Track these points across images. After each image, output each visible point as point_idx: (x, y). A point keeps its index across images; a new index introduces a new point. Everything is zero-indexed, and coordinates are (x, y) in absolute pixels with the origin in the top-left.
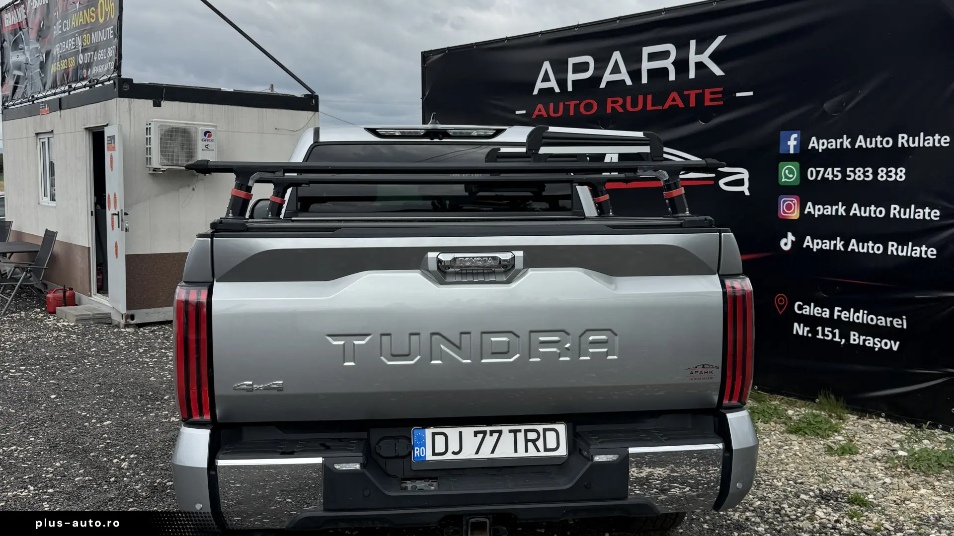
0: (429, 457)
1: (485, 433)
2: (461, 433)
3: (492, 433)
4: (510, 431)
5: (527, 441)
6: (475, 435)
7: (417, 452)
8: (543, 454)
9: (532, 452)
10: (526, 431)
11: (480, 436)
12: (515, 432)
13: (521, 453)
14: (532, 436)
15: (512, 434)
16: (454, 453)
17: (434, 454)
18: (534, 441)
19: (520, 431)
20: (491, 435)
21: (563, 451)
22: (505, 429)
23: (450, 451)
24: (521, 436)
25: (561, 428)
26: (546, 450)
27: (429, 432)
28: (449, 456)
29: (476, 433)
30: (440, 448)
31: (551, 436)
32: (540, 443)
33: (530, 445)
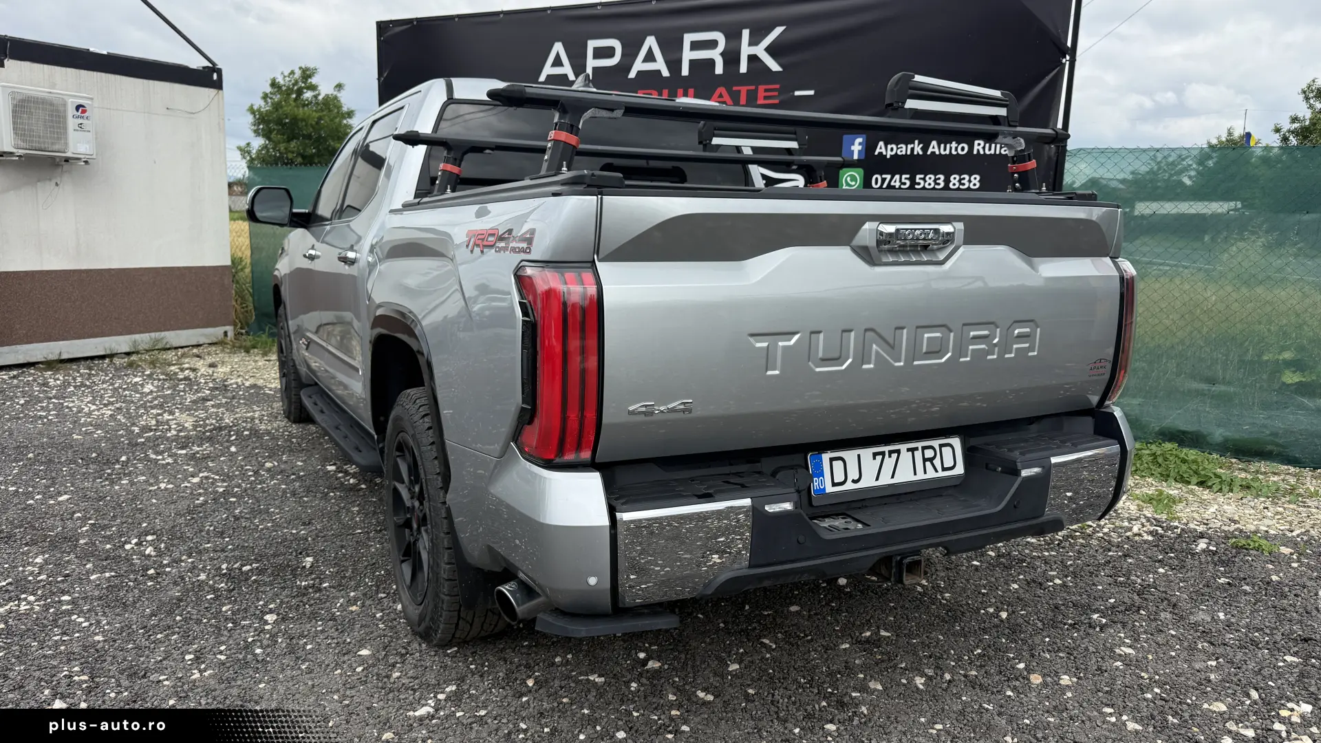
0: (830, 489)
1: (883, 454)
2: (859, 456)
3: (891, 452)
4: (908, 450)
5: (925, 460)
6: (874, 458)
7: (816, 484)
8: (941, 474)
9: (931, 474)
10: (924, 448)
11: (879, 458)
12: (912, 450)
13: (921, 476)
14: (929, 453)
15: (910, 453)
16: (854, 481)
17: (834, 484)
18: (931, 460)
19: (917, 449)
20: (890, 456)
21: (960, 470)
22: (903, 447)
23: (849, 480)
24: (918, 454)
25: (956, 442)
26: (944, 469)
27: (826, 457)
28: (849, 486)
29: (875, 455)
30: (839, 477)
31: (947, 451)
32: (937, 462)
33: (928, 464)
